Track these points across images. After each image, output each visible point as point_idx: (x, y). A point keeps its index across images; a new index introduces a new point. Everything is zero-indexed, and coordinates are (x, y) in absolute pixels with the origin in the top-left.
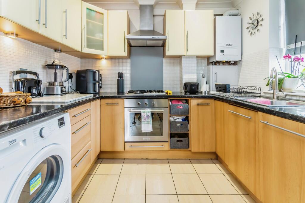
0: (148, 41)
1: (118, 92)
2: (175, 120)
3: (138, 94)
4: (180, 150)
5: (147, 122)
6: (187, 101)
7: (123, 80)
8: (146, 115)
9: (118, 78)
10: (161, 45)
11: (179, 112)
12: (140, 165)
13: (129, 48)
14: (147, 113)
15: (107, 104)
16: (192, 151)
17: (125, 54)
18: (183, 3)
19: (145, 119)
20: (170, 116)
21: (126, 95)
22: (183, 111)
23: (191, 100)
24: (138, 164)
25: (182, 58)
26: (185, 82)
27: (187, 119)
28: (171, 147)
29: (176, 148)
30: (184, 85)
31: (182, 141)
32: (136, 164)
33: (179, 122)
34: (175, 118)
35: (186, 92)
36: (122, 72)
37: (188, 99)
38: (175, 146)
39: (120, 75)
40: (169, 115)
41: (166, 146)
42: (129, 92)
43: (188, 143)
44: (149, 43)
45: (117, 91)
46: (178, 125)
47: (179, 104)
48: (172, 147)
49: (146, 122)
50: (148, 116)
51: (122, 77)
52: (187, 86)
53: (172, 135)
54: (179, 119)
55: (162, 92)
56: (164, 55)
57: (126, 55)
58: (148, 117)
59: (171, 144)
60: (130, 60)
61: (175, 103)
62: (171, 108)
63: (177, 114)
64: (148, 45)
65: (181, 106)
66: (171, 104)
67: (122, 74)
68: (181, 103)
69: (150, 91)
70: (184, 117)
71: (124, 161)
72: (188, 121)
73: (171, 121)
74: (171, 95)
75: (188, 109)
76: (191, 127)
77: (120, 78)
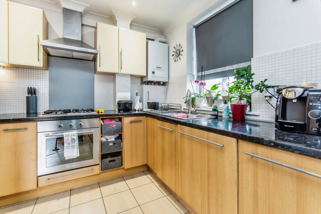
0: (74, 52)
1: (28, 113)
2: (107, 139)
3: (59, 115)
4: (113, 170)
5: (72, 146)
6: (120, 120)
7: (36, 97)
8: (70, 139)
9: (28, 94)
10: (91, 59)
11: (111, 131)
12: (61, 200)
13: (46, 57)
14: (72, 137)
15: (6, 130)
16: (125, 168)
17: (40, 64)
18: (117, 19)
19: (69, 144)
20: (102, 137)
21: (41, 116)
22: (116, 130)
23: (125, 118)
24: (58, 199)
25: (115, 75)
26: (118, 100)
27: (120, 137)
28: (102, 169)
29: (109, 169)
30: (118, 103)
31: (114, 160)
32: (56, 200)
33: (111, 142)
34: (108, 137)
35: (119, 110)
36: (34, 87)
37: (122, 118)
38: (107, 167)
39: (32, 92)
40: (101, 135)
41: (97, 169)
42: (46, 113)
43: (121, 161)
44: (76, 55)
45: (25, 112)
46: (111, 144)
47: (112, 123)
48: (104, 169)
49: (70, 147)
50: (74, 139)
51: (35, 93)
52: (120, 104)
53: (103, 157)
54: (112, 138)
55: (93, 110)
56: (95, 71)
57: (42, 66)
58: (73, 141)
59: (102, 165)
60: (48, 73)
61: (107, 122)
62: (103, 128)
63: (110, 134)
64: (74, 57)
65: (114, 124)
66: (102, 123)
67: (35, 90)
68: (114, 122)
69: (77, 111)
70: (117, 135)
71: (36, 200)
72: (121, 139)
73: (103, 142)
74: (103, 114)
75: (121, 127)
76: (124, 145)
77: (32, 94)
